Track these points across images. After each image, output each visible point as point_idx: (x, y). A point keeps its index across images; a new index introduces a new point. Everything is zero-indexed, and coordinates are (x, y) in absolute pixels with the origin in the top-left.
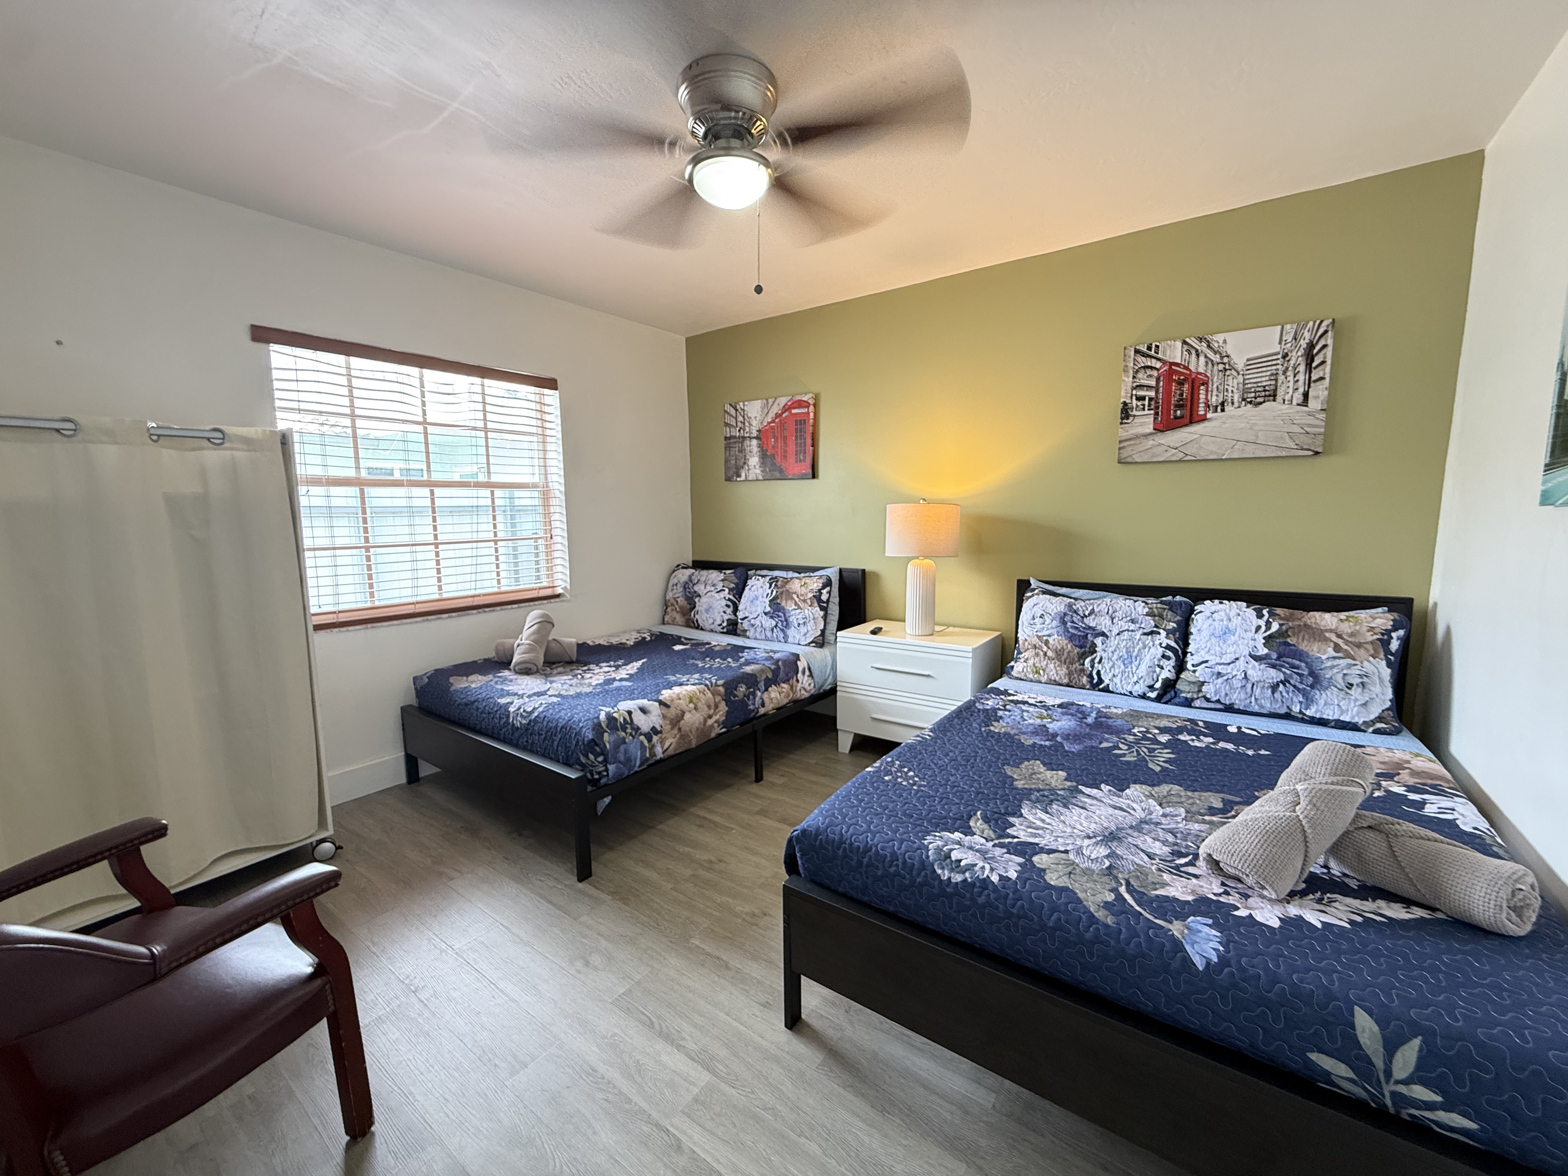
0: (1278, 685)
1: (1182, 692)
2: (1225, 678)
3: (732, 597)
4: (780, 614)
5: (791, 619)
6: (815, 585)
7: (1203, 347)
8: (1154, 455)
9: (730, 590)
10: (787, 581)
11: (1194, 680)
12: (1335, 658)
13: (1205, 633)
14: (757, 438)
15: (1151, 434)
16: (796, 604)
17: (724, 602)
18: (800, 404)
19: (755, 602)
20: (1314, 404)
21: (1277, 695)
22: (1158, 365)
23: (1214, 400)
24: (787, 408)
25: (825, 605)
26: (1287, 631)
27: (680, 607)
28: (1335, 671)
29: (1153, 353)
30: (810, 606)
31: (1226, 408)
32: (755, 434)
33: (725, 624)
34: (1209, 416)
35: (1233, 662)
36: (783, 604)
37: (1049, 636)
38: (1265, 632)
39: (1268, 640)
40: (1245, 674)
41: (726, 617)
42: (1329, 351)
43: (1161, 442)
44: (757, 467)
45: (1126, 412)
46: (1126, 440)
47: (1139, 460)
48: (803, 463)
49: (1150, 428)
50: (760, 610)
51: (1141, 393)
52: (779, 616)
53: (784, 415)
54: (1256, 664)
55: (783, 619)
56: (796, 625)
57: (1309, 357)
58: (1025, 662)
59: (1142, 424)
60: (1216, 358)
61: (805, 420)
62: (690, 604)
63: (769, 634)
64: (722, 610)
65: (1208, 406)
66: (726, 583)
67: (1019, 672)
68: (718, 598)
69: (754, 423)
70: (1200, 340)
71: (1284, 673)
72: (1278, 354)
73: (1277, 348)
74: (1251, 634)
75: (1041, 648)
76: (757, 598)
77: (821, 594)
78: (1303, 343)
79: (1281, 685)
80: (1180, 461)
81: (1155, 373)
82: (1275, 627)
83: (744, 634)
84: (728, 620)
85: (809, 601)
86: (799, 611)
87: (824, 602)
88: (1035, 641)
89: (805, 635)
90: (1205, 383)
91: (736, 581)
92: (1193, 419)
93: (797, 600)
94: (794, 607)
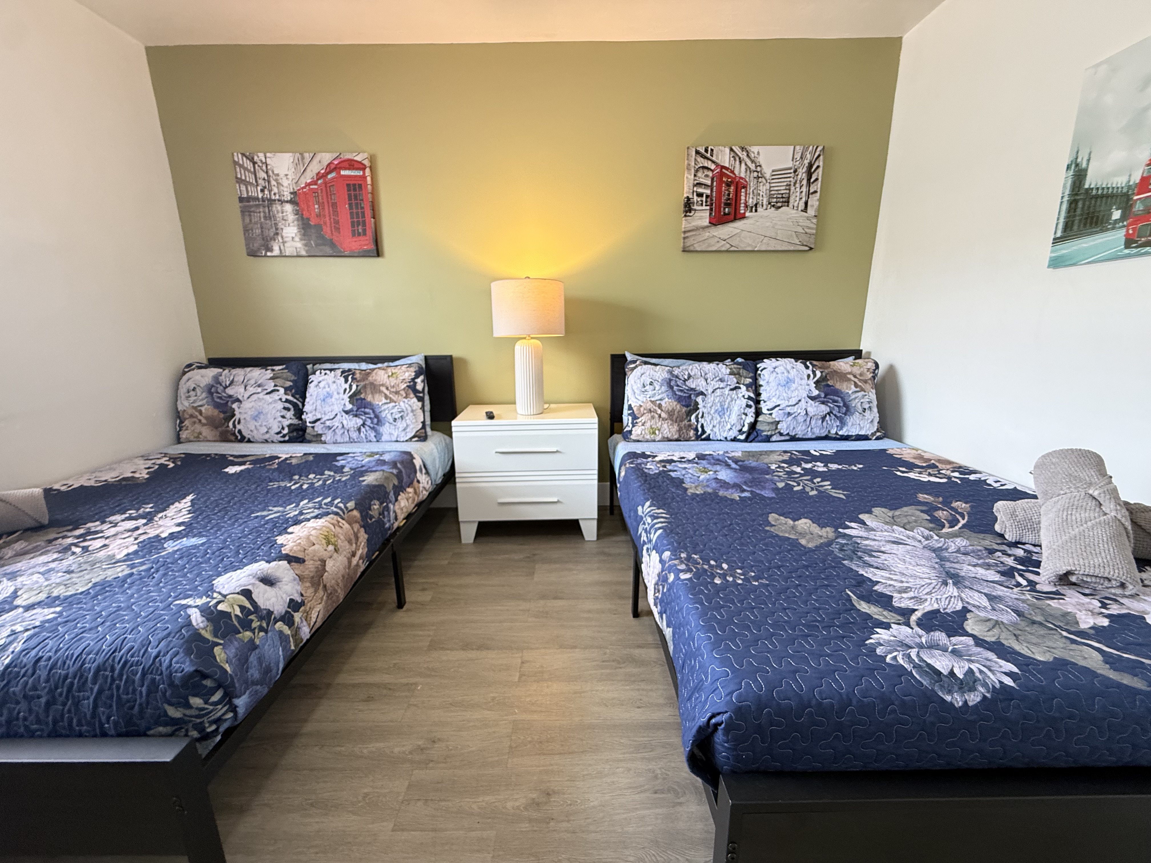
0: (826, 416)
1: (763, 431)
2: (793, 416)
3: (290, 398)
4: (367, 410)
5: (383, 415)
6: (407, 374)
7: (743, 155)
8: (709, 245)
9: (287, 389)
10: (367, 374)
11: (770, 420)
12: (856, 392)
13: (773, 384)
14: (291, 202)
15: (707, 227)
16: (386, 397)
17: (280, 405)
18: (352, 164)
19: (329, 400)
20: (811, 212)
21: (825, 424)
22: (713, 167)
23: (751, 202)
24: (331, 168)
25: (421, 395)
26: (826, 377)
27: (206, 418)
28: (857, 401)
29: (709, 155)
30: (406, 397)
31: (759, 209)
32: (288, 197)
33: (286, 431)
34: (748, 214)
35: (797, 403)
37: (661, 400)
38: (814, 378)
39: (817, 383)
40: (806, 411)
41: (286, 423)
42: (820, 170)
43: (714, 234)
44: (297, 239)
45: (688, 206)
46: (689, 231)
47: (699, 249)
48: (362, 238)
49: (706, 222)
50: (337, 408)
51: (700, 190)
52: (365, 413)
53: (329, 176)
54: (813, 402)
55: (372, 416)
56: (391, 421)
57: (810, 174)
58: (643, 425)
59: (701, 218)
60: (752, 166)
61: (360, 186)
62: (224, 412)
63: (354, 435)
64: (279, 414)
65: (746, 206)
66: (279, 382)
67: (638, 435)
68: (270, 400)
69: (285, 182)
70: (743, 149)
71: (830, 407)
72: (790, 169)
73: (790, 164)
74: (805, 381)
75: (655, 411)
76: (330, 395)
77: (415, 383)
78: (806, 162)
79: (828, 416)
80: (727, 251)
81: (710, 174)
82: (818, 374)
83: (318, 438)
84: (289, 426)
85: (403, 393)
86: (393, 404)
87: (420, 392)
88: (650, 405)
89: (404, 430)
90: (745, 187)
91: (293, 378)
92: (736, 216)
93: (387, 393)
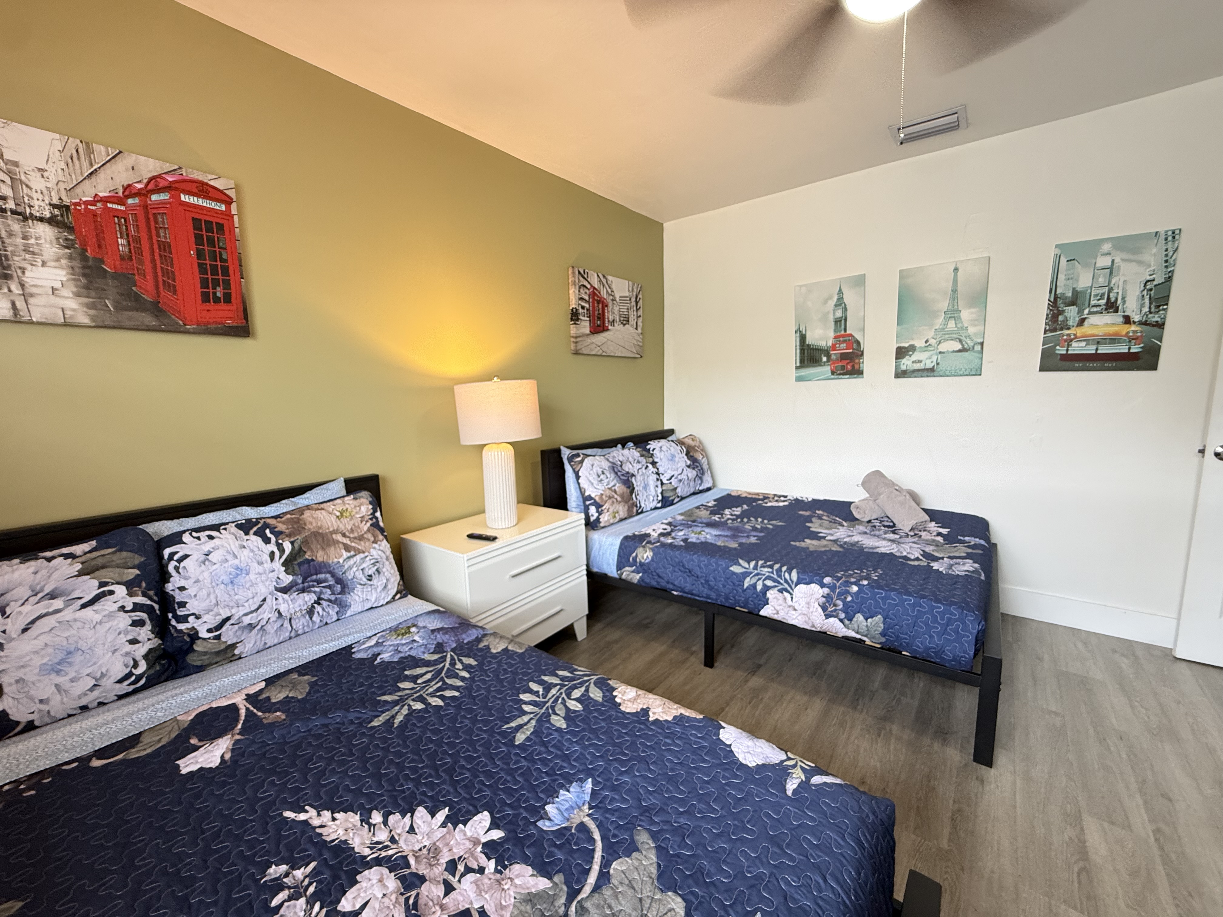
0: (695, 477)
2: (682, 481)
3: (140, 599)
4: (321, 576)
5: (350, 575)
6: (363, 509)
7: (604, 281)
8: (591, 350)
9: (130, 585)
10: (294, 521)
11: (672, 488)
12: (703, 458)
13: (664, 460)
14: (51, 221)
15: (589, 335)
16: (347, 548)
17: (125, 620)
18: (198, 189)
20: (639, 331)
22: (589, 286)
23: (611, 318)
26: (688, 450)
29: (586, 276)
30: (375, 542)
31: (616, 324)
32: (42, 210)
33: (143, 667)
34: (610, 327)
35: (682, 472)
36: (320, 556)
37: (614, 486)
40: (687, 476)
42: (641, 301)
43: (594, 341)
44: (67, 292)
45: (575, 316)
46: (579, 337)
47: (585, 352)
48: (223, 306)
49: (587, 331)
50: (264, 588)
51: (583, 304)
52: (319, 582)
55: (331, 583)
57: (637, 303)
58: (608, 511)
59: (585, 327)
60: (609, 291)
65: (609, 321)
66: (107, 575)
67: (606, 522)
70: (604, 276)
72: (627, 297)
73: (627, 294)
75: (613, 497)
76: (241, 571)
78: (635, 294)
80: (601, 356)
81: (588, 292)
82: (684, 449)
83: (225, 655)
84: (146, 657)
86: (362, 556)
88: (609, 493)
90: (607, 306)
91: (138, 559)
92: (605, 329)
93: (346, 541)
94: (345, 554)
